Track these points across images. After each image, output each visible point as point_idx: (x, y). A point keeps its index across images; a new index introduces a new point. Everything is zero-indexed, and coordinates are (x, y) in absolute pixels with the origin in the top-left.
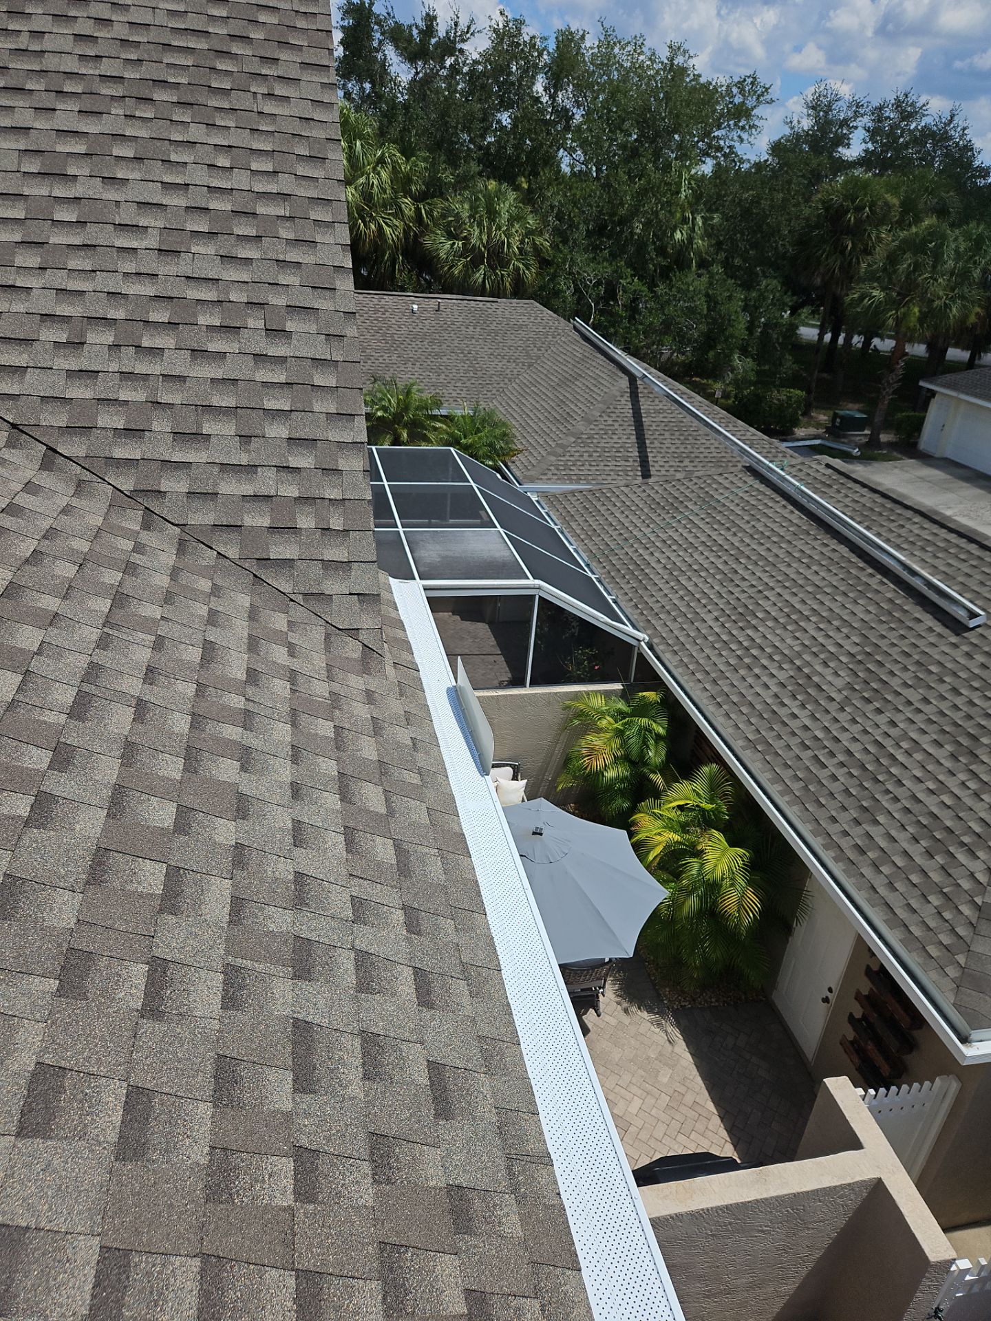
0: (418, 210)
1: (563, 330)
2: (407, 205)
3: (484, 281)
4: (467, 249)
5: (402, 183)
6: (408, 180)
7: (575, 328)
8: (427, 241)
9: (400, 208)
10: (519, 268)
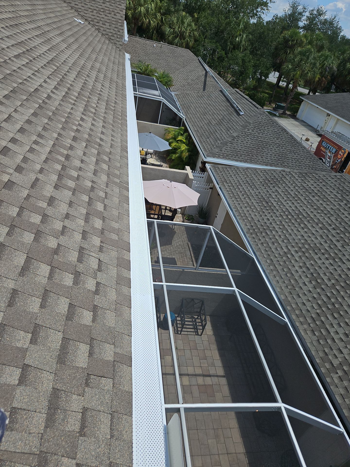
0: (162, 18)
1: (195, 59)
2: (159, 16)
3: (177, 43)
4: (174, 32)
5: (158, 9)
6: (160, 8)
7: (198, 59)
8: (163, 27)
9: (156, 16)
10: (187, 41)
